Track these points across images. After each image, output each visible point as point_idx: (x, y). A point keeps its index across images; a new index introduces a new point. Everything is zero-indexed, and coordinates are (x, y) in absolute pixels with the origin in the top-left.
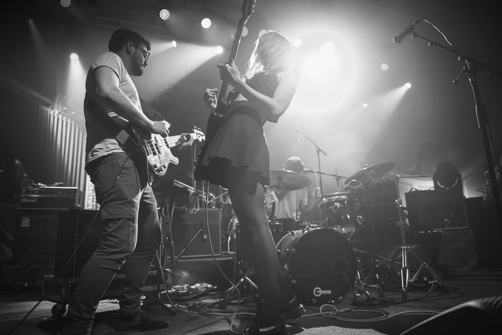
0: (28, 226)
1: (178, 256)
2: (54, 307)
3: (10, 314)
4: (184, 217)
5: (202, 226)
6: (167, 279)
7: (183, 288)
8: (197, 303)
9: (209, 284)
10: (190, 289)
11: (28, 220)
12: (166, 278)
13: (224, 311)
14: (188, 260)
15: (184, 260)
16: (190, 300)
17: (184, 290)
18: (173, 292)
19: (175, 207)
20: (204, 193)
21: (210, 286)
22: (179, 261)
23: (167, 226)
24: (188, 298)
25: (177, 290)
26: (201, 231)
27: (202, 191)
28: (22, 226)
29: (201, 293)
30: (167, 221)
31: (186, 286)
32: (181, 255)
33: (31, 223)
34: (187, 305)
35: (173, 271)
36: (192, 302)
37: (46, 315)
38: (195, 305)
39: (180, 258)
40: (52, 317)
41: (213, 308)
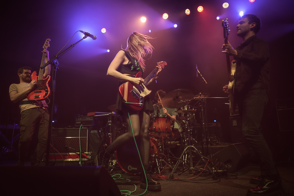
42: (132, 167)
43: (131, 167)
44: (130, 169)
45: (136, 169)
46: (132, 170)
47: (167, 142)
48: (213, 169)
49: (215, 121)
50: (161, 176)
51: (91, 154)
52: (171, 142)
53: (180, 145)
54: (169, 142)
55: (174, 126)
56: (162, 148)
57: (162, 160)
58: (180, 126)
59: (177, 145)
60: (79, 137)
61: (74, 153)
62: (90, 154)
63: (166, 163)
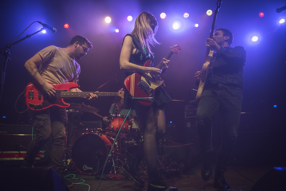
42: (88, 167)
43: (86, 167)
44: (85, 169)
45: (92, 168)
46: (87, 169)
47: (125, 142)
48: (168, 168)
49: (171, 122)
50: (116, 175)
51: (45, 153)
52: (128, 142)
53: (137, 144)
54: (126, 142)
55: (131, 126)
56: (119, 148)
57: (118, 160)
58: (138, 126)
59: (134, 145)
60: (32, 135)
61: (25, 151)
62: (43, 153)
63: (122, 162)
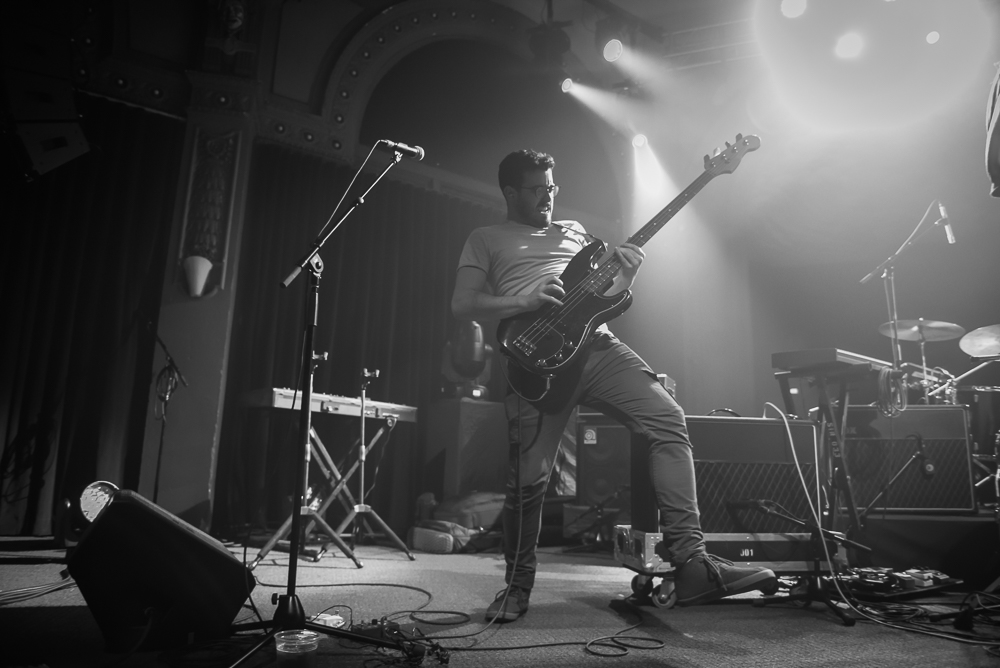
0: (595, 442)
1: (867, 506)
2: (635, 580)
3: (574, 582)
4: (874, 424)
5: (920, 444)
6: (837, 552)
7: (876, 574)
8: (907, 608)
9: (943, 572)
10: (892, 579)
11: (594, 433)
12: (833, 549)
13: (969, 634)
14: (888, 517)
15: (880, 517)
16: (892, 600)
17: (877, 578)
18: (855, 581)
19: (850, 403)
20: (925, 369)
21: (943, 577)
22: (870, 517)
23: (834, 443)
24: (887, 595)
25: (863, 576)
26: (918, 456)
27: (921, 364)
28: (586, 442)
29: (920, 590)
30: (832, 434)
31: (886, 570)
32: (875, 505)
33: (598, 438)
34: (884, 609)
35: (848, 537)
36: (896, 606)
37: (624, 591)
38: (899, 613)
39: (872, 512)
40: (633, 596)
41: (942, 625)
